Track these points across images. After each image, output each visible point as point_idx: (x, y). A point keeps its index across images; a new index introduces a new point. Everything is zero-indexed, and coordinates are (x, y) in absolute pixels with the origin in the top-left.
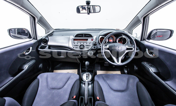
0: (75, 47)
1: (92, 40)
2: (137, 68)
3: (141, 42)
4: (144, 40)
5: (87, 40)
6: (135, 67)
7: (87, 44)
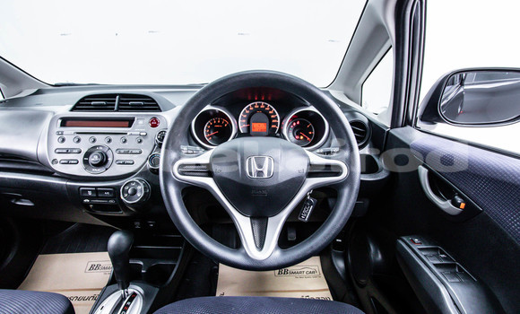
0: (59, 157)
1: (154, 123)
2: (380, 256)
3: (392, 131)
4: (408, 122)
5: (130, 122)
6: (372, 247)
7: (127, 146)
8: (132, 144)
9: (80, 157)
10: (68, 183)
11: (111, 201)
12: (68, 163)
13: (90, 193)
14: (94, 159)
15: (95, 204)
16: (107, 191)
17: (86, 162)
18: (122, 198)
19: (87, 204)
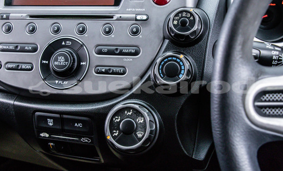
0: (4, 58)
8: (121, 36)
9: (36, 59)
10: (17, 103)
11: (85, 140)
12: (16, 69)
13: (51, 123)
14: (59, 61)
15: (58, 142)
16: (78, 121)
17: (45, 68)
18: (109, 137)
19: (45, 141)
